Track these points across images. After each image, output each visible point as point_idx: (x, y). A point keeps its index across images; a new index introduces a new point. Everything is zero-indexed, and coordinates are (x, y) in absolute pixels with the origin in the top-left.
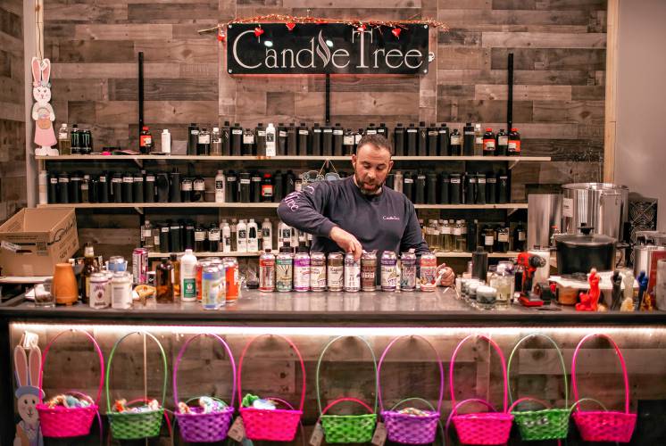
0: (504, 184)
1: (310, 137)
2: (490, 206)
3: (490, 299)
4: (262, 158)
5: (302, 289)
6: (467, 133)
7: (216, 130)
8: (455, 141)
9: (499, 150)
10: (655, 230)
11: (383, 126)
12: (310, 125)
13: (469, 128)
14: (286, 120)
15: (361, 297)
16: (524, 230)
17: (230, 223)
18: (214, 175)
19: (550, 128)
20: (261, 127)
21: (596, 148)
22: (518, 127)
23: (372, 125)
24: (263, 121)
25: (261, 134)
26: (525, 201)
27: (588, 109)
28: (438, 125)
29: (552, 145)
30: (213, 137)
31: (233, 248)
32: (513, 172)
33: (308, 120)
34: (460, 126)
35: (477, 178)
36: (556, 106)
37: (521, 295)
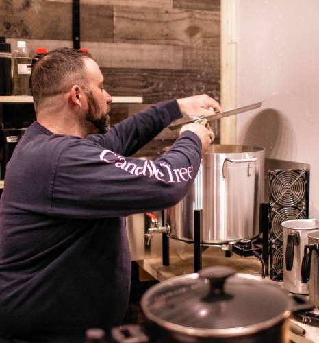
10: (307, 217)
19: (142, 51)
21: (209, 82)
27: (198, 23)
29: (145, 78)
36: (150, 17)
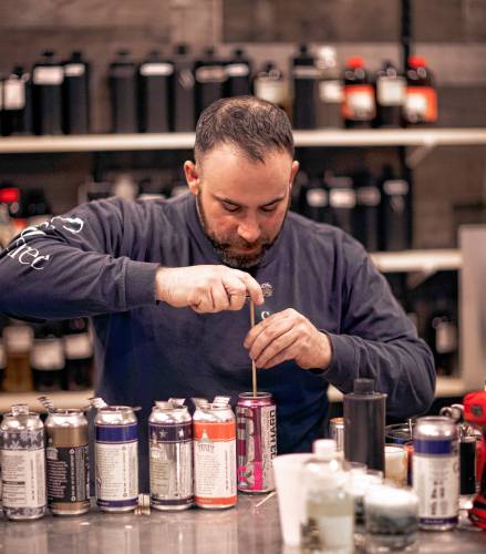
3: (402, 523)
6: (300, 72)
9: (385, 116)
11: (77, 57)
13: (305, 60)
15: (50, 532)
16: (453, 318)
22: (429, 56)
23: (48, 54)
26: (453, 244)
28: (225, 52)
32: (419, 176)
34: (282, 54)
35: (327, 189)
37: (476, 504)
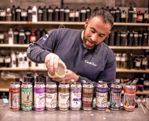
0: (146, 37)
1: (54, 14)
2: (140, 48)
4: (30, 23)
5: (39, 109)
6: (130, 12)
7: (8, 10)
8: (123, 16)
9: (144, 20)
11: (89, 8)
12: (53, 7)
14: (42, 5)
17: (16, 54)
18: (8, 31)
20: (30, 8)
23: (84, 7)
24: (31, 5)
25: (30, 11)
28: (116, 8)
30: (7, 13)
31: (17, 66)
33: (53, 5)
34: (126, 9)
35: (133, 34)
